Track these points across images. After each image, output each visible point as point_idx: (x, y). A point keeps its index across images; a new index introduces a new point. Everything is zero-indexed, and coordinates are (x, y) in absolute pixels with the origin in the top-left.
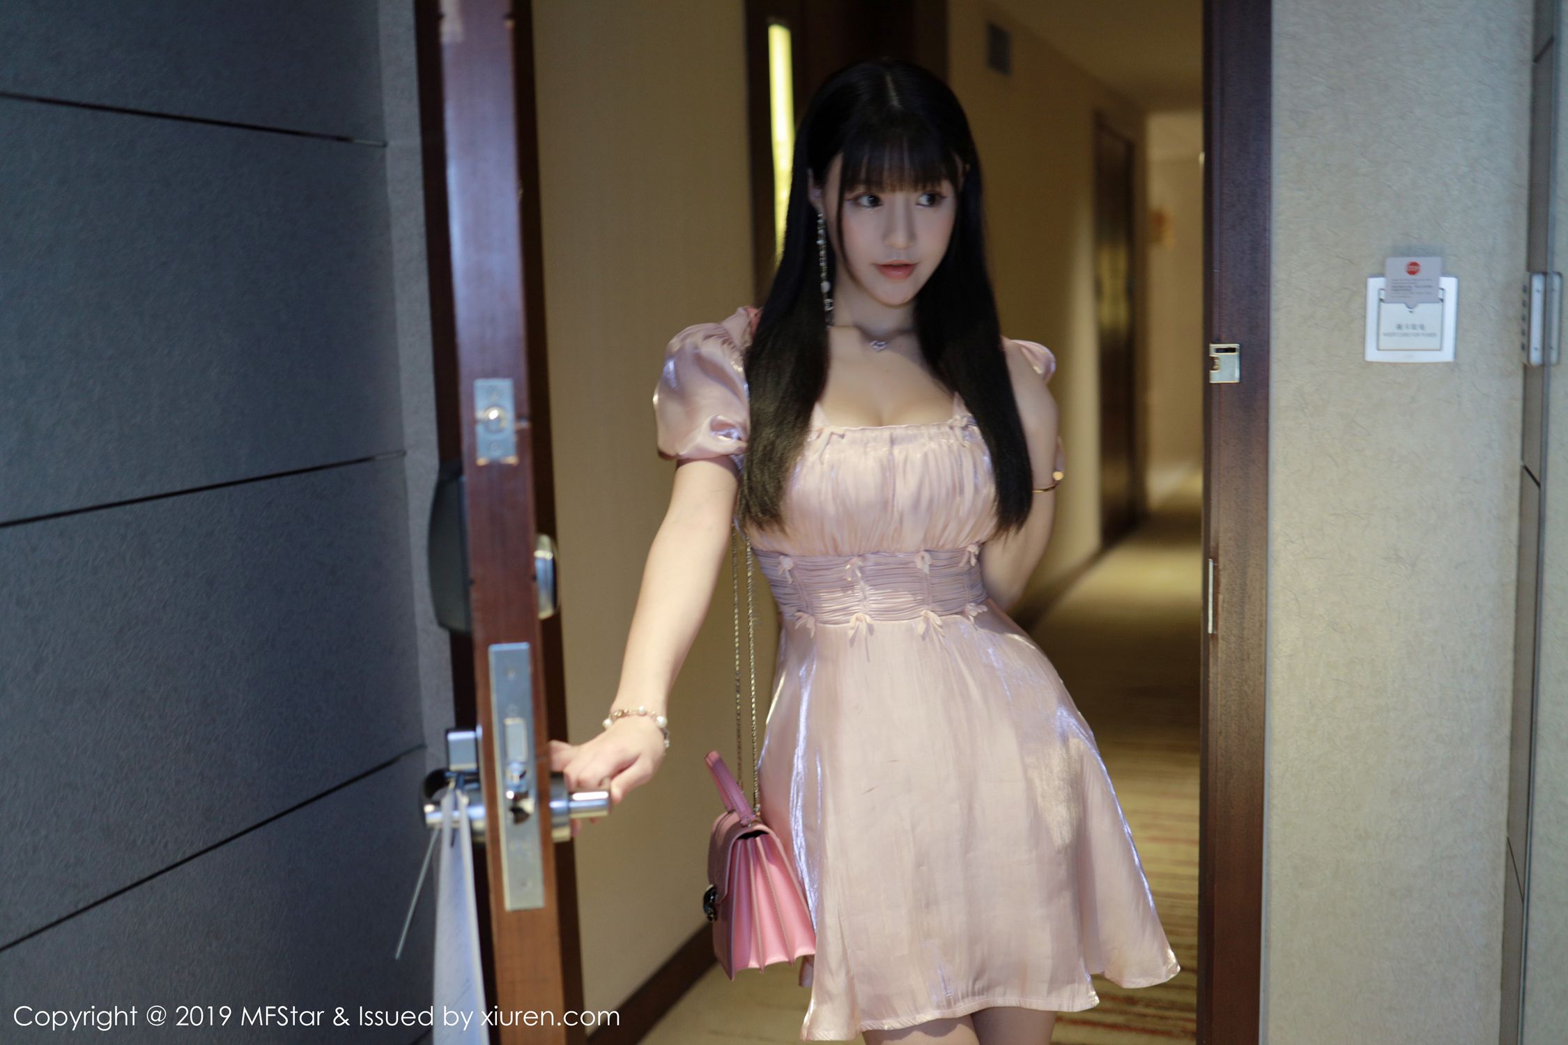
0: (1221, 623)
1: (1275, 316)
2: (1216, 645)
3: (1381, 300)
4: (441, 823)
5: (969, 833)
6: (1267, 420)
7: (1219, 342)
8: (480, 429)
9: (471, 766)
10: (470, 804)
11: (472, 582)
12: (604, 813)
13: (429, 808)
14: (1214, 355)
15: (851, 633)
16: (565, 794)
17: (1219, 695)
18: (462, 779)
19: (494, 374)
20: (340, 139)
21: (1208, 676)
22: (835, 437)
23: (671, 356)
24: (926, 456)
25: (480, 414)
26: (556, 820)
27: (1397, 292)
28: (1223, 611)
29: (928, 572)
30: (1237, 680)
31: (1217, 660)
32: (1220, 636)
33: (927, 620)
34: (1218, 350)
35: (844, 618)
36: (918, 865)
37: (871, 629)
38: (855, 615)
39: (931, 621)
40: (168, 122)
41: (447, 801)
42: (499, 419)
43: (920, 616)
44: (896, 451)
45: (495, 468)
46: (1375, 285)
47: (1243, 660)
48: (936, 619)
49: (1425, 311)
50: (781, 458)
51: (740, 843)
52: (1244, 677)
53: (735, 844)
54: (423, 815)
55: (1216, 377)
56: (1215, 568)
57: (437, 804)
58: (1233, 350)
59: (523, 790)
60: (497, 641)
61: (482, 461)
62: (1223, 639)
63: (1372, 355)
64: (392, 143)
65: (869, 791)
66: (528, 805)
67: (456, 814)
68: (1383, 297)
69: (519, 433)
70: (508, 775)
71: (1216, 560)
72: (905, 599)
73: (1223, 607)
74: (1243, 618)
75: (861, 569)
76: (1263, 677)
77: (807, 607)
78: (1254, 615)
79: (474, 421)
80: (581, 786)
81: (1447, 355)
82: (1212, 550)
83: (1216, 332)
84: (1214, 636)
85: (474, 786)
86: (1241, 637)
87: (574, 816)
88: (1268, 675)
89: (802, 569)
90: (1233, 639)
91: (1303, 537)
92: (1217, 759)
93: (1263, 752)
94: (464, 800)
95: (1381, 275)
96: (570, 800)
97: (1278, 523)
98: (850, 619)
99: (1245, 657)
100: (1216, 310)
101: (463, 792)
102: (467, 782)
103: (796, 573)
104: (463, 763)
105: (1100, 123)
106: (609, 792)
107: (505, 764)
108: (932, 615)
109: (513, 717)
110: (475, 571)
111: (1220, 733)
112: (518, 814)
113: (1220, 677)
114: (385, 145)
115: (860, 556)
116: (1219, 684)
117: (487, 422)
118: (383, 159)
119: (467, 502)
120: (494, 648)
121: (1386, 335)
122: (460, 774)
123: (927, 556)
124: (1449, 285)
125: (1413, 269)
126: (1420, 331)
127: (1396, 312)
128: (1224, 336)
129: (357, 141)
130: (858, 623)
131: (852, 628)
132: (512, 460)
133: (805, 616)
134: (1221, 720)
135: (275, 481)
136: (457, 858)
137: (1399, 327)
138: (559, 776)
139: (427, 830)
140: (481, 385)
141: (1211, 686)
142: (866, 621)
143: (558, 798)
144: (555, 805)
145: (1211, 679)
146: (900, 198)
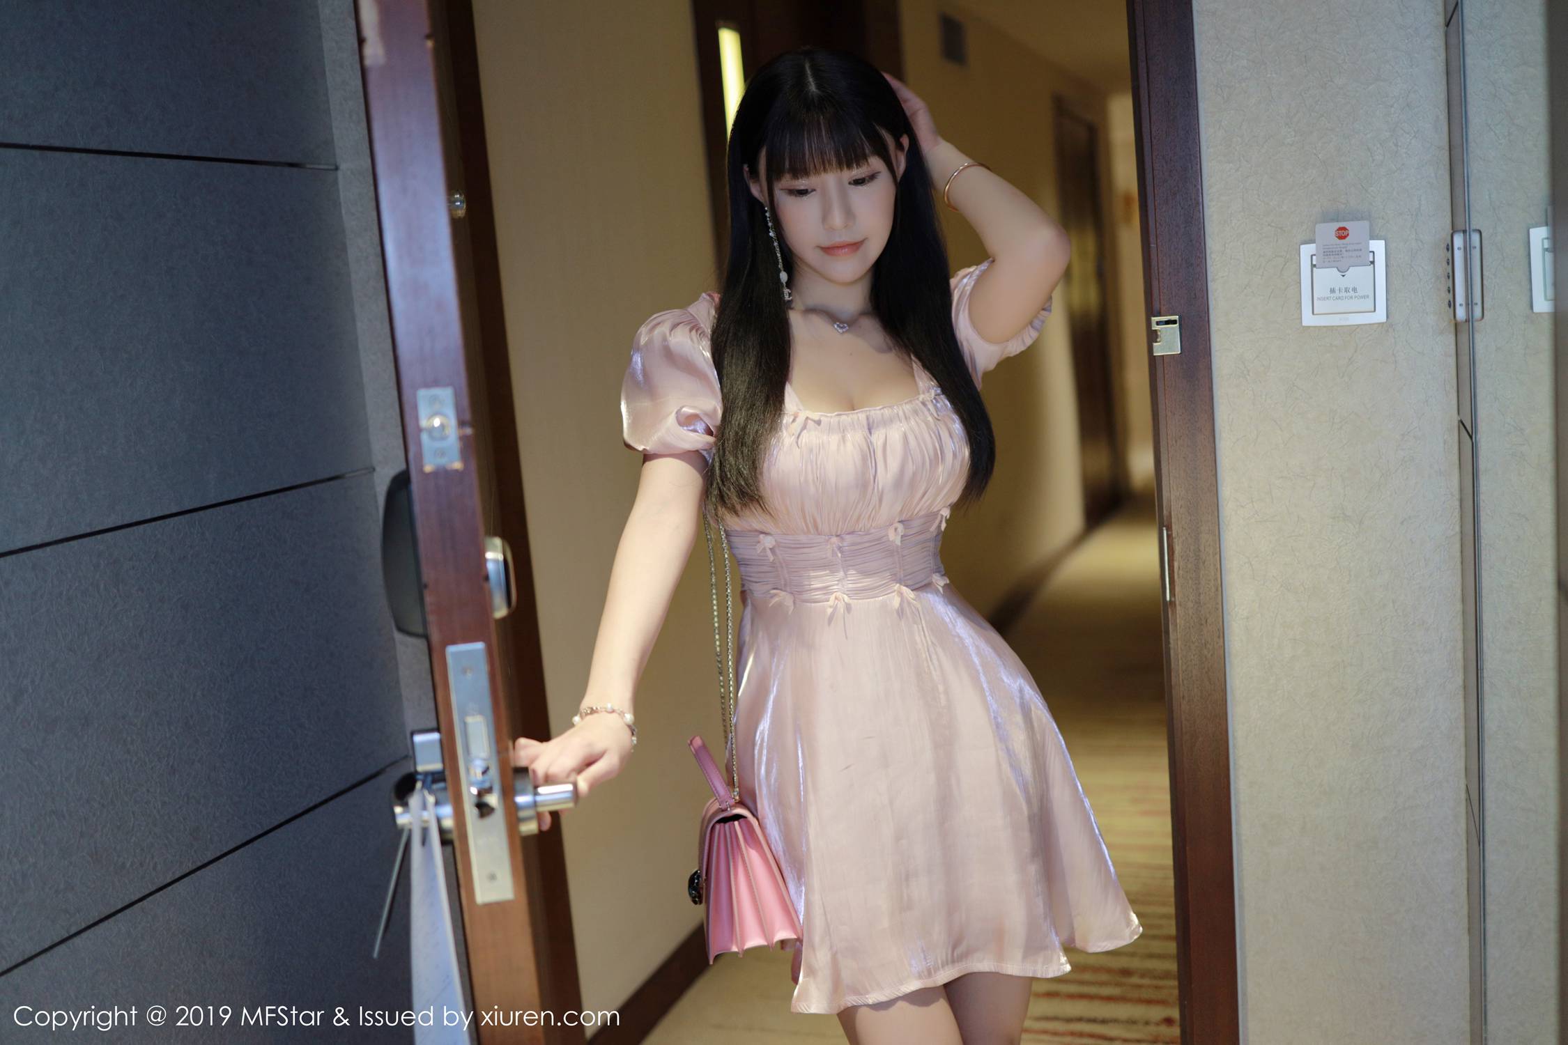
0: (1177, 589)
1: (1212, 286)
2: (1174, 612)
3: (1315, 266)
4: (411, 823)
5: (945, 802)
6: (1211, 389)
7: (1159, 314)
8: (425, 437)
9: (437, 766)
10: (437, 803)
11: (426, 586)
12: (571, 805)
13: (398, 810)
14: (1155, 327)
15: (830, 611)
16: (530, 788)
17: (1180, 662)
18: (429, 779)
19: (435, 383)
20: (292, 165)
21: (1169, 643)
22: (811, 422)
23: (638, 349)
25: (424, 423)
26: (522, 814)
27: (1328, 257)
28: (1179, 577)
29: (899, 544)
30: (1196, 644)
31: (1176, 626)
32: (1177, 603)
33: (901, 594)
34: (1158, 323)
35: (824, 597)
36: (898, 838)
37: (848, 608)
38: (835, 594)
39: (905, 594)
40: (118, 158)
41: (414, 800)
42: (442, 426)
43: (894, 591)
45: (442, 474)
46: (1307, 251)
47: (1202, 624)
48: (909, 594)
49: (1357, 274)
50: (754, 442)
51: (718, 826)
52: (1203, 641)
53: (713, 827)
54: (393, 816)
55: (1159, 350)
56: (1168, 536)
57: (405, 805)
58: (1174, 322)
59: (487, 785)
60: (454, 642)
61: (428, 468)
62: (1180, 605)
63: (1308, 320)
64: (343, 166)
65: (847, 768)
66: (493, 800)
67: (426, 815)
68: (1314, 263)
69: (463, 438)
70: (472, 772)
71: (1169, 528)
73: (1178, 574)
74: (1199, 583)
75: (840, 548)
76: (1222, 640)
77: (785, 585)
78: (1209, 580)
79: (420, 430)
80: (549, 780)
81: (1380, 316)
82: (1165, 518)
83: (1156, 306)
84: (1172, 603)
85: (441, 785)
86: (1198, 603)
87: (540, 809)
88: (1226, 638)
89: (785, 547)
90: (1190, 605)
91: (1252, 502)
92: (1181, 723)
93: (1226, 714)
94: (431, 799)
95: (1312, 241)
96: (536, 794)
97: (1228, 490)
98: (829, 598)
99: (1203, 622)
100: (1155, 283)
101: (431, 792)
102: (434, 781)
103: (778, 551)
104: (428, 763)
105: (1060, 107)
106: (575, 785)
107: (468, 761)
108: (904, 589)
109: (473, 715)
110: (428, 575)
111: (1183, 697)
112: (483, 809)
113: (1179, 643)
114: (337, 169)
115: (837, 536)
116: (1179, 651)
117: (431, 430)
118: (335, 182)
119: (417, 508)
120: (451, 650)
121: (1319, 299)
122: (426, 774)
123: (900, 527)
124: (1378, 246)
125: (1342, 234)
126: (1352, 293)
127: (1327, 277)
128: (1163, 309)
129: (308, 166)
130: (836, 601)
131: (831, 607)
132: (458, 465)
133: (783, 593)
134: (1184, 685)
135: (244, 503)
136: (429, 857)
137: (1332, 291)
138: (523, 771)
139: (397, 831)
140: (423, 394)
141: (1172, 652)
142: (844, 600)
143: (523, 793)
144: (521, 799)
145: (1172, 646)
146: (831, 181)
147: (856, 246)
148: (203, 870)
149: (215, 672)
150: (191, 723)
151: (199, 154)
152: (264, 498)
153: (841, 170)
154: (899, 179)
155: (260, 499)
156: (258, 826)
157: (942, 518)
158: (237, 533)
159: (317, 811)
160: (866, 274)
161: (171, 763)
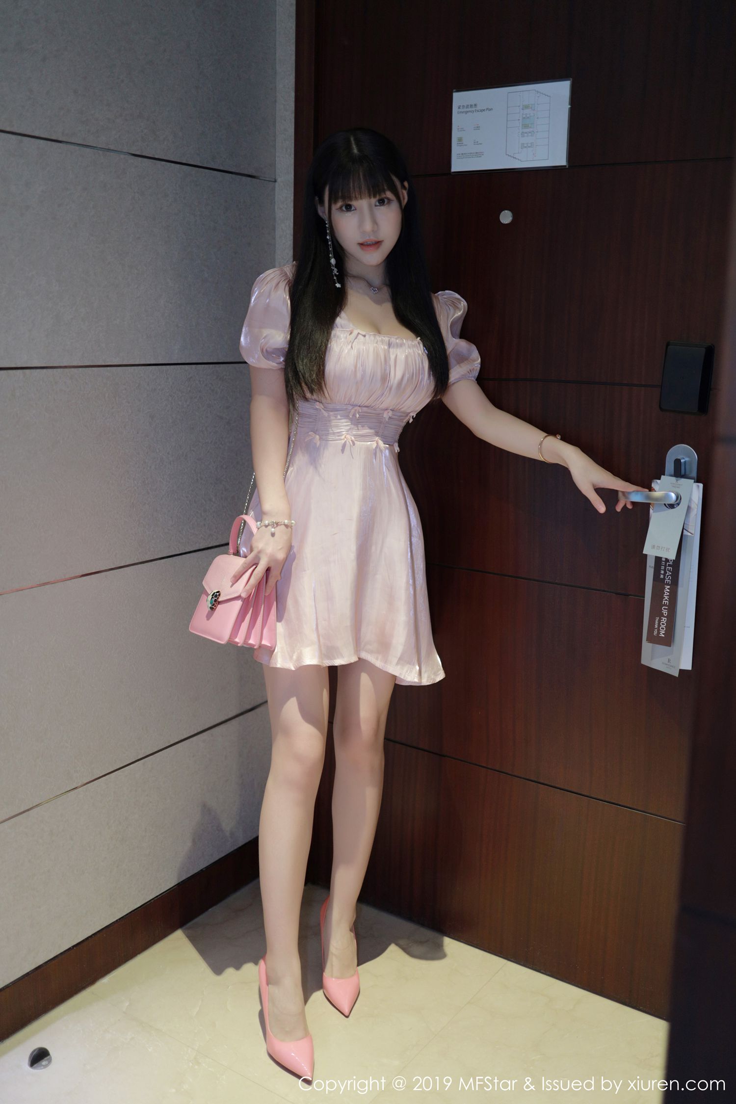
20: (247, 176)
22: (360, 336)
24: (407, 357)
29: (387, 421)
33: (377, 444)
35: (338, 438)
37: (353, 443)
39: (379, 445)
40: (145, 160)
43: (375, 440)
44: (391, 350)
64: (279, 180)
72: (366, 431)
108: (381, 442)
114: (275, 181)
118: (273, 189)
123: (390, 412)
129: (260, 178)
130: (346, 440)
133: (314, 435)
135: (194, 366)
142: (351, 439)
146: (363, 204)
147: (378, 244)
148: (143, 564)
149: (164, 457)
150: (147, 482)
151: (192, 163)
152: (206, 366)
153: (370, 198)
154: (403, 207)
155: (203, 366)
156: (177, 549)
157: (410, 417)
158: (187, 382)
159: (213, 550)
160: (382, 262)
161: (132, 501)
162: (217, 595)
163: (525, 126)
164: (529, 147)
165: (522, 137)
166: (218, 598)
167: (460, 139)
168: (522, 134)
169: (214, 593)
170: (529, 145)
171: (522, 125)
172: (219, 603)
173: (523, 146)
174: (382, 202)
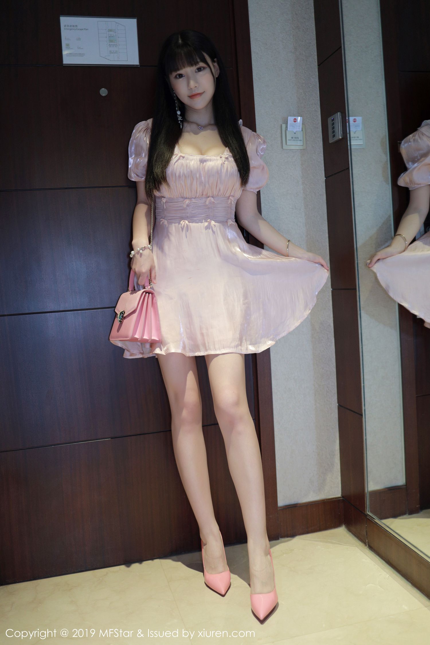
53: (142, 294)
108: (212, 221)
133: (164, 220)
137: (292, 138)
142: (186, 223)
147: (201, 94)
162: (122, 313)
163: (111, 41)
164: (115, 53)
165: (110, 47)
166: (124, 315)
167: (68, 45)
168: (109, 45)
169: (121, 312)
170: (115, 52)
171: (109, 40)
172: (125, 318)
173: (111, 52)
174: (199, 70)
